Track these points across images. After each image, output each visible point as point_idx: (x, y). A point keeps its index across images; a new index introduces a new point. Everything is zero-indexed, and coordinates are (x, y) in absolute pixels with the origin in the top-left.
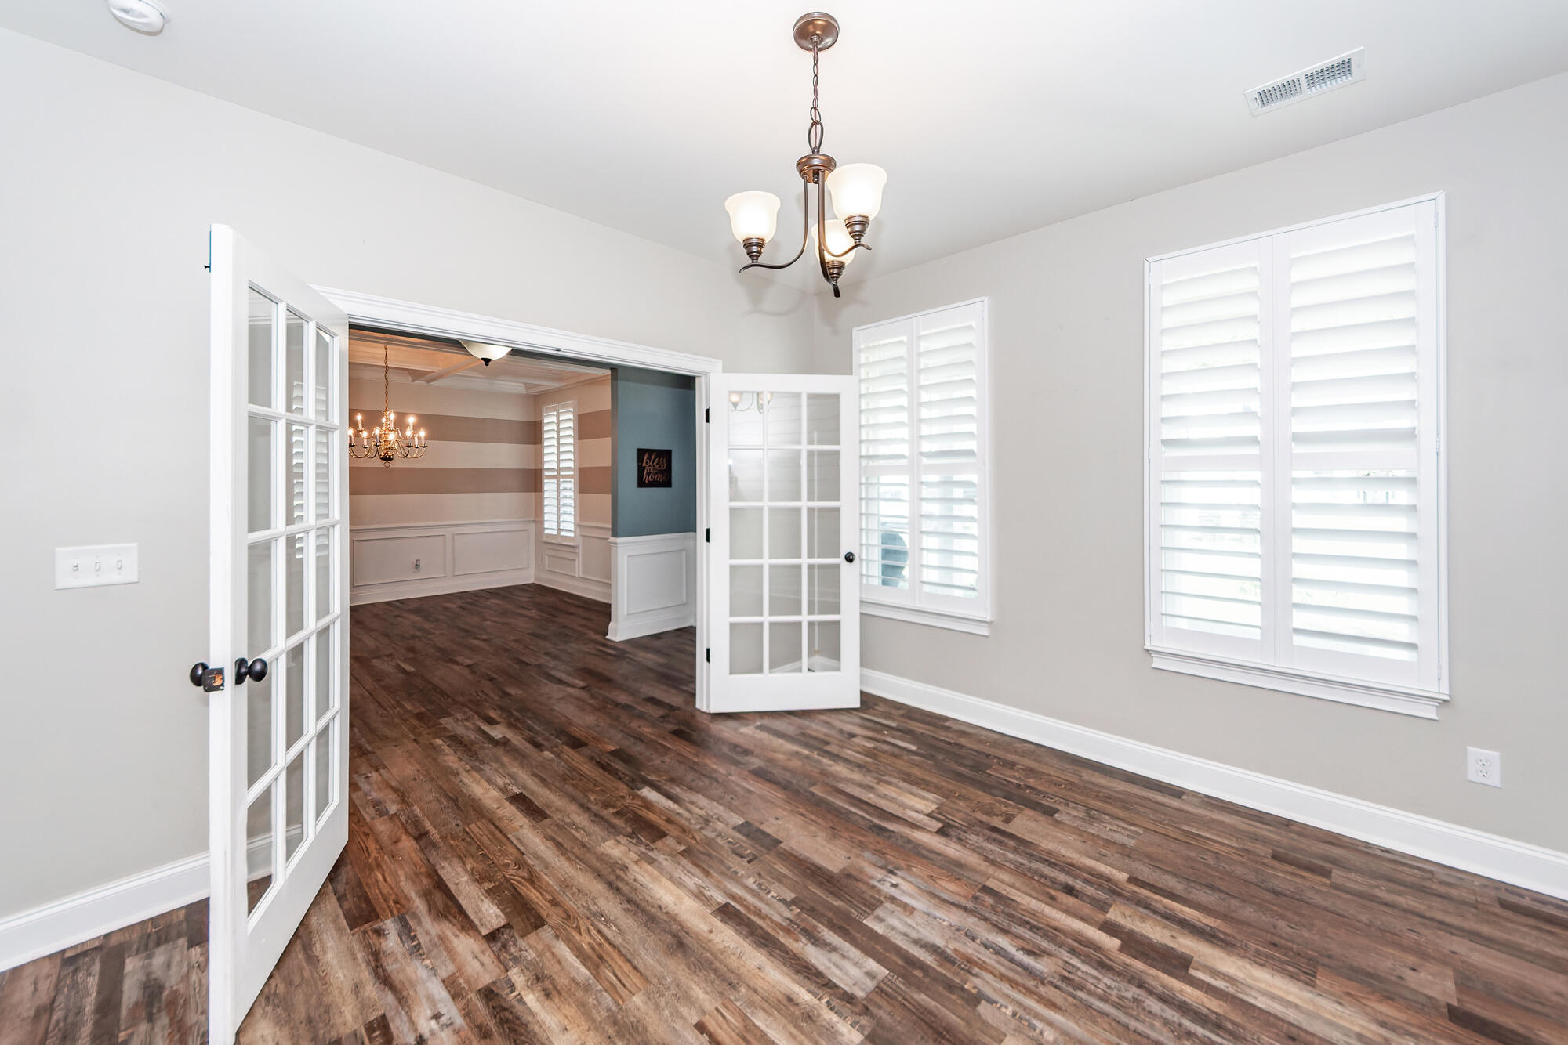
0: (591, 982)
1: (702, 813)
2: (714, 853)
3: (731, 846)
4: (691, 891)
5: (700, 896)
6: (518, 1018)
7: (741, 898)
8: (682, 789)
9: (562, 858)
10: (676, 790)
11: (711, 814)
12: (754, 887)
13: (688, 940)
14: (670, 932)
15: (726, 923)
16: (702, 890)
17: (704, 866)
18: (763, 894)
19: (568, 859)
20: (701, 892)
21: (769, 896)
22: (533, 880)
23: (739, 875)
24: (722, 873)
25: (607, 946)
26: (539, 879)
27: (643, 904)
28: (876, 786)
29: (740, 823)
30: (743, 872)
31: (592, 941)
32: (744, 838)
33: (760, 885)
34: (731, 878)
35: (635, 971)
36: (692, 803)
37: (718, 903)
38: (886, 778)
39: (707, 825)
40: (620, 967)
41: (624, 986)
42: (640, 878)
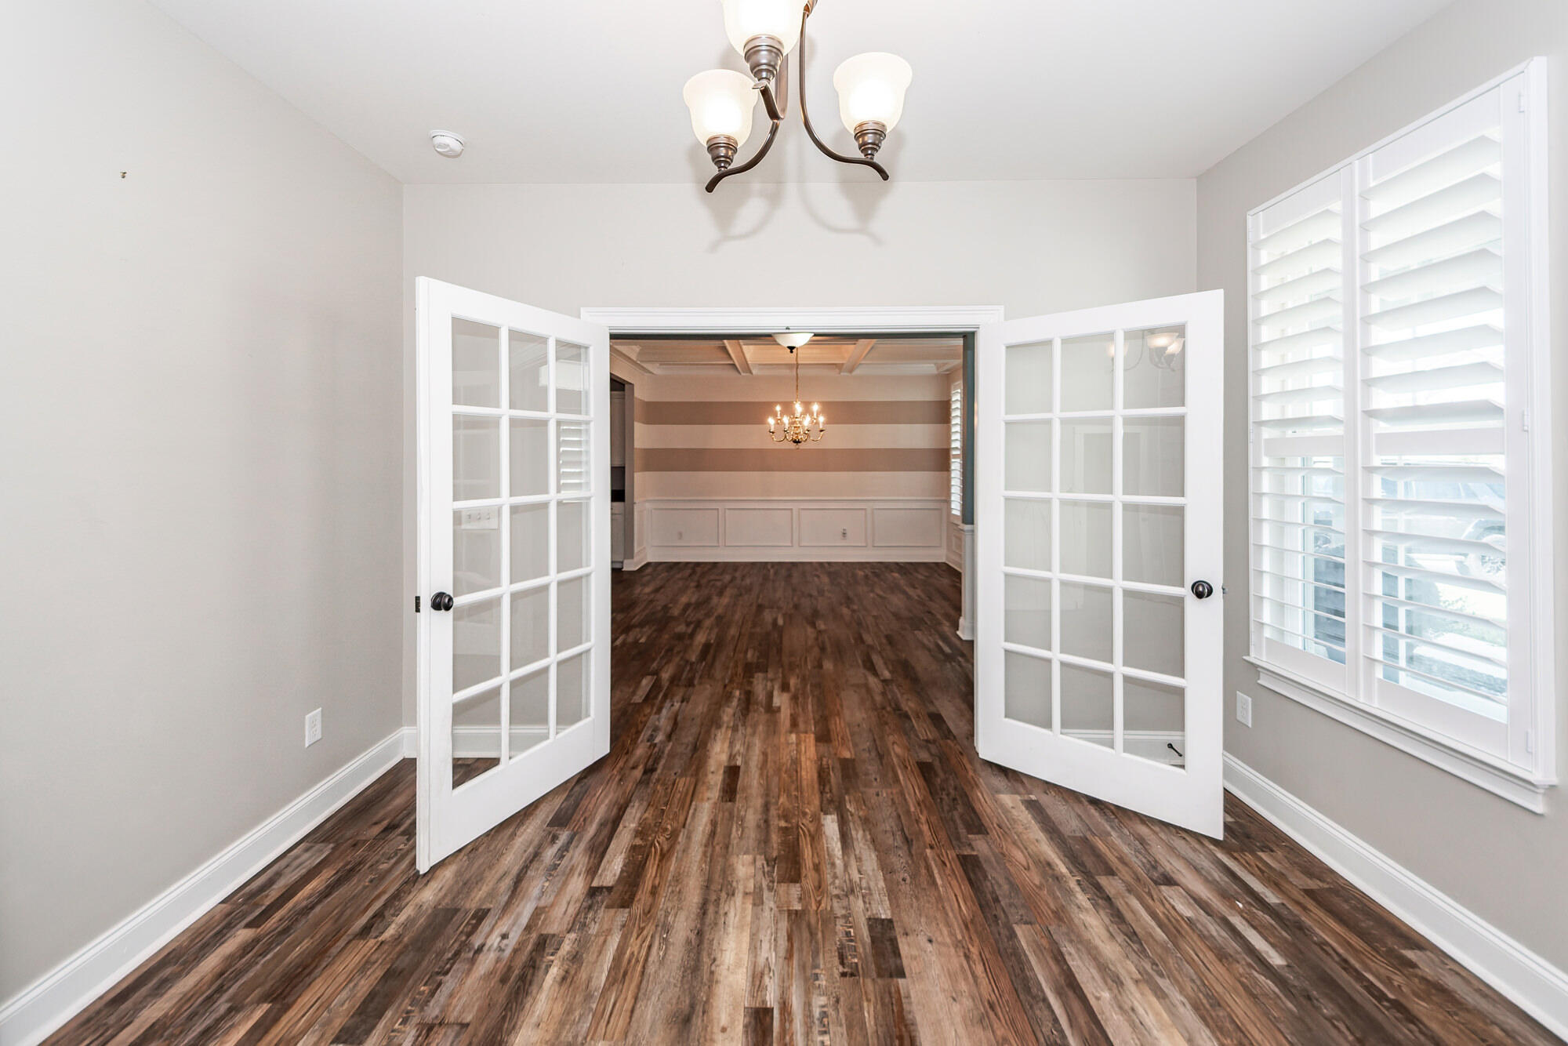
0: (596, 994)
1: (856, 876)
2: (820, 935)
3: (844, 939)
4: (755, 964)
5: (757, 979)
6: (530, 984)
7: (790, 1014)
8: (864, 836)
9: (701, 850)
10: (858, 835)
11: (864, 885)
12: (817, 1012)
13: (697, 1021)
14: (693, 997)
15: (746, 1032)
16: (766, 972)
17: (796, 945)
18: (816, 1028)
19: (705, 853)
20: (762, 974)
21: (820, 1038)
22: (664, 856)
23: (817, 983)
24: (803, 967)
25: (639, 968)
26: (669, 859)
27: (706, 945)
28: (1130, 985)
29: (883, 917)
30: (824, 983)
31: (636, 953)
32: (868, 940)
33: (824, 1014)
34: (806, 980)
35: (629, 1014)
36: (859, 859)
37: (764, 1002)
38: (1164, 983)
39: (847, 896)
40: (626, 999)
41: (608, 1022)
42: (731, 914)
